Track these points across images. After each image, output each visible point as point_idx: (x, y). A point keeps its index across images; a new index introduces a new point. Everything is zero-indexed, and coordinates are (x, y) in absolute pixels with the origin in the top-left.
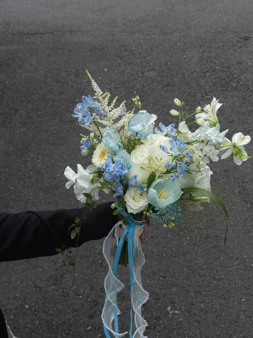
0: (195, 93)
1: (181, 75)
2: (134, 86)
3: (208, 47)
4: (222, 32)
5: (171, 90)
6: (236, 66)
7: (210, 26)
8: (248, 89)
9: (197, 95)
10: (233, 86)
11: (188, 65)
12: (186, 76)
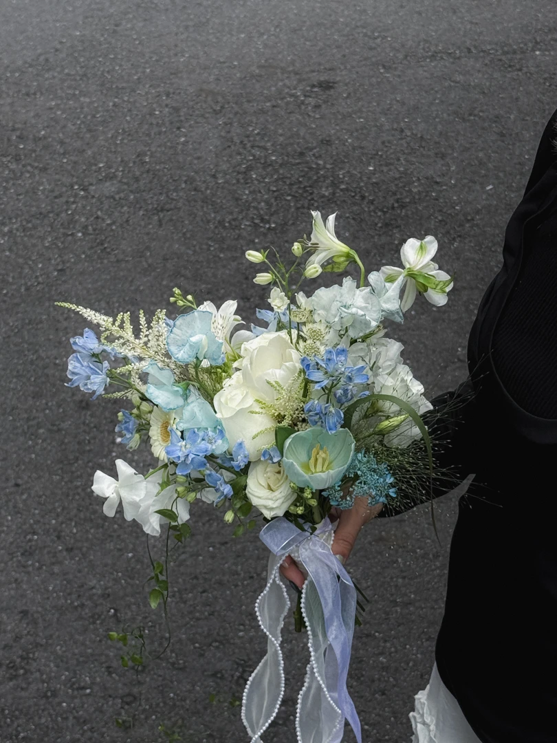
0: (234, 220)
1: (186, 182)
2: (72, 221)
3: (236, 113)
4: (261, 76)
5: (171, 220)
6: (318, 149)
7: (227, 64)
8: (363, 198)
9: (241, 224)
10: (323, 196)
11: (199, 158)
12: (199, 183)
